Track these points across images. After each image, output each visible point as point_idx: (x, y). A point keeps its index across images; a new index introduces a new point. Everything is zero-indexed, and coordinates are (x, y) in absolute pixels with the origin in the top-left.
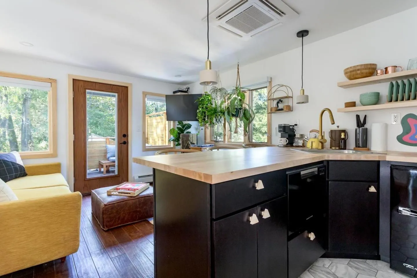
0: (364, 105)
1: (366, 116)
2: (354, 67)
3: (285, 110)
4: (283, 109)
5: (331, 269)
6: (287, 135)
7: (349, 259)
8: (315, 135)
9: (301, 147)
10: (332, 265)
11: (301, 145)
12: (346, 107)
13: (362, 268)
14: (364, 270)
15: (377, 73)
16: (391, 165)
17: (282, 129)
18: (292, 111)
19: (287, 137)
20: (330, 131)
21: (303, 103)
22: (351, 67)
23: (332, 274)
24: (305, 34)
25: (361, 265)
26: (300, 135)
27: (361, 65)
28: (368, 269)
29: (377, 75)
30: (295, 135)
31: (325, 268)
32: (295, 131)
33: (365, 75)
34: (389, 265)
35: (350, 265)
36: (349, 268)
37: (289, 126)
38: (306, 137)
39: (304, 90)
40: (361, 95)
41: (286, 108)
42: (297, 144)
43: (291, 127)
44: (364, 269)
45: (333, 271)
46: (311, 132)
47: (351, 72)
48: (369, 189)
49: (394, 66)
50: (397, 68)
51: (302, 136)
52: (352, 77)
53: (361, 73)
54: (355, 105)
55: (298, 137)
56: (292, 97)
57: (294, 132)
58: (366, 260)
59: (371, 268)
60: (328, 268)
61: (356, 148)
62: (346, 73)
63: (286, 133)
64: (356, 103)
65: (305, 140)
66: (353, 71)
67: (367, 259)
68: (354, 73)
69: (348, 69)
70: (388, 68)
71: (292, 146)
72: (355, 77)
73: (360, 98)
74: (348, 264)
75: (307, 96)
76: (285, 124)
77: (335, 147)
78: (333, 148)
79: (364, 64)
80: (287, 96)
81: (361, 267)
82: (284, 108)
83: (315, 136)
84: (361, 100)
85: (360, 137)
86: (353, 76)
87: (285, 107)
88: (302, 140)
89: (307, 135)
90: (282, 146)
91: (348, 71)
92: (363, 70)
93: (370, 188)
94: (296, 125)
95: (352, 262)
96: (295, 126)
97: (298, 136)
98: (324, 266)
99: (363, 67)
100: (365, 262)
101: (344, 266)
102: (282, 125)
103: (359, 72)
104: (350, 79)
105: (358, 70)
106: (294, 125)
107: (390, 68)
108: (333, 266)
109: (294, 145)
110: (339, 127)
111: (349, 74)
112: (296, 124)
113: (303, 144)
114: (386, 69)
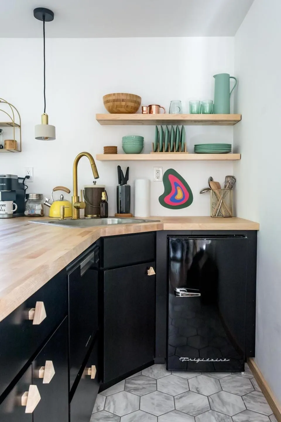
0: (127, 153)
1: (128, 168)
2: (118, 94)
3: (8, 147)
4: (3, 145)
5: (109, 408)
6: (14, 196)
7: (124, 380)
8: (62, 195)
9: (39, 216)
10: (107, 402)
11: (38, 212)
12: (105, 153)
13: (141, 387)
14: (144, 388)
15: (143, 111)
16: (168, 235)
17: (5, 184)
18: (21, 151)
19: (15, 199)
20: (83, 189)
21: (46, 138)
22: (114, 94)
23: (112, 418)
24: (47, 16)
25: (139, 382)
26: (37, 195)
27: (127, 95)
28: (147, 384)
29: (142, 113)
30: (28, 196)
31: (101, 411)
32: (26, 187)
33: (129, 110)
34: (164, 366)
35: (128, 389)
36: (129, 395)
37: (17, 178)
38: (47, 200)
39: (47, 116)
40: (124, 138)
41: (10, 144)
42: (32, 212)
43: (21, 181)
44: (144, 386)
45: (111, 411)
46: (54, 190)
47: (114, 101)
48: (147, 273)
49: (159, 106)
50: (160, 108)
51: (40, 197)
52: (115, 110)
53: (126, 106)
54: (117, 151)
55: (33, 200)
56: (20, 126)
57: (25, 190)
58: (141, 372)
59: (149, 380)
60: (104, 410)
61: (118, 214)
62: (106, 102)
63: (12, 191)
64: (118, 148)
65: (45, 204)
66: (117, 100)
67: (141, 370)
68: (118, 103)
69: (110, 95)
70: (152, 106)
71: (24, 216)
72: (119, 110)
73: (122, 142)
74: (125, 388)
75: (53, 128)
76: (10, 175)
77: (92, 214)
78: (90, 216)
79: (130, 94)
80: (12, 122)
81: (139, 384)
82: (5, 144)
83: (62, 197)
84: (123, 145)
85: (122, 198)
86: (117, 107)
87: (8, 143)
88: (39, 204)
89: (48, 195)
90: (6, 216)
91: (111, 98)
92: (129, 102)
93: (148, 270)
94: (28, 177)
95: (129, 383)
96: (26, 180)
97: (33, 197)
98: (98, 409)
99: (128, 98)
100: (141, 375)
101: (121, 395)
102: (5, 176)
103: (123, 103)
104: (112, 111)
105: (123, 100)
106: (24, 177)
107: (155, 106)
108: (109, 403)
109: (26, 213)
110: (96, 183)
111: (111, 104)
112: (28, 175)
113: (42, 211)
114: (150, 106)
